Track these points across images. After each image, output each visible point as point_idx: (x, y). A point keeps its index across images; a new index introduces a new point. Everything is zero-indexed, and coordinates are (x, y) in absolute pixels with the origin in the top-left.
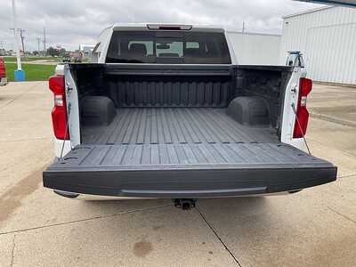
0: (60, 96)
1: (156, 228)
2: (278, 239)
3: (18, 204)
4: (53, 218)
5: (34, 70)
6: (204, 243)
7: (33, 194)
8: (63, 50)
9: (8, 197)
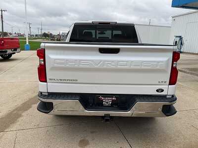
0: (43, 60)
1: (92, 132)
2: (160, 142)
3: (20, 116)
4: (38, 124)
5: (35, 45)
6: (118, 142)
7: (28, 111)
8: (51, 34)
9: (15, 112)
